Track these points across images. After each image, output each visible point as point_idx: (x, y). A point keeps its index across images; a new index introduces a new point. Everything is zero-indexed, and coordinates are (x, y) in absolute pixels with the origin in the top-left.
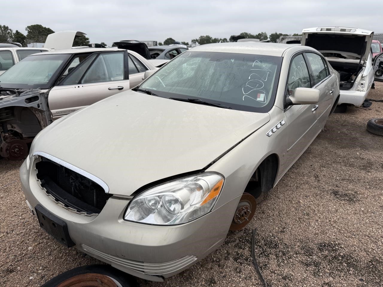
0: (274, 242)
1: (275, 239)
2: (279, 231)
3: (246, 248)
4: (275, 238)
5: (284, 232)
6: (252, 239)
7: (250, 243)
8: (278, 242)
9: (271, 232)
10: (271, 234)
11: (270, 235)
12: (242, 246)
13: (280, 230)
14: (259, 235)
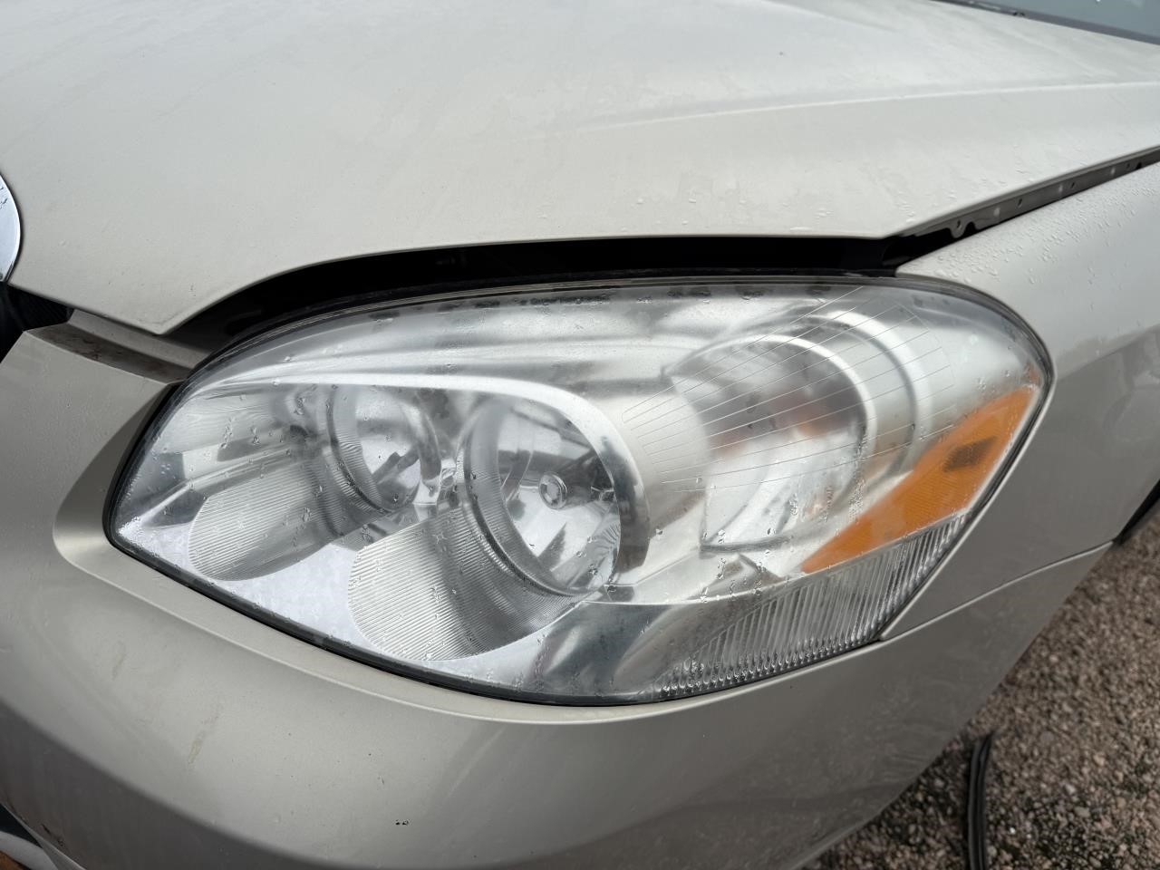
0: (1097, 845)
1: (1098, 825)
2: (1116, 778)
3: (931, 841)
4: (1095, 818)
5: (1143, 790)
6: (965, 795)
7: (954, 815)
8: (1117, 849)
9: (1066, 773)
10: (1072, 789)
11: (1065, 790)
12: (912, 829)
13: (1120, 775)
14: (1007, 780)
